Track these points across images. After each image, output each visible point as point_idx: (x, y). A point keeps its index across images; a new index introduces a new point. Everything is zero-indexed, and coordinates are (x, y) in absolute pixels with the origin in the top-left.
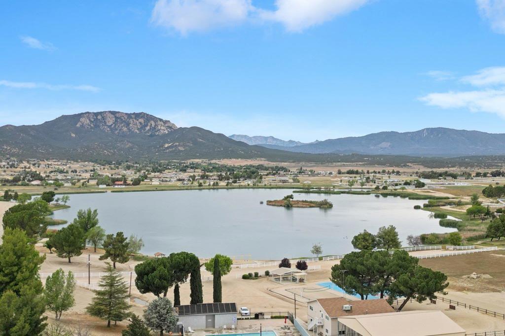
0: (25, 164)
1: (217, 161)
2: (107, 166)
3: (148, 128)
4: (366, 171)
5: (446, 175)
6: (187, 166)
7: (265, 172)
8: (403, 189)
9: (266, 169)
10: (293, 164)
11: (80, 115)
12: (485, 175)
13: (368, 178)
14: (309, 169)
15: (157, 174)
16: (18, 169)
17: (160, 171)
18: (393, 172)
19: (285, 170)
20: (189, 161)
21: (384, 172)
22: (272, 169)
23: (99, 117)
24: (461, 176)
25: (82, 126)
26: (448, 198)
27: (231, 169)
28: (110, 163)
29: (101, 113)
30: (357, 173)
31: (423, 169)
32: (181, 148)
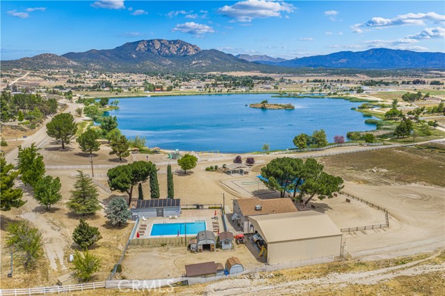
0: (104, 76)
1: (226, 73)
2: (154, 77)
3: (182, 50)
4: (326, 80)
5: (381, 83)
6: (206, 77)
7: (257, 81)
8: (347, 94)
9: (259, 79)
10: (278, 75)
11: (138, 42)
12: (408, 83)
13: (326, 86)
14: (288, 78)
15: (186, 83)
16: (99, 79)
17: (188, 81)
18: (345, 81)
19: (271, 79)
20: (208, 73)
21: (339, 80)
22: (263, 78)
23: (150, 44)
24: (392, 83)
25: (140, 50)
26: (378, 101)
27: (234, 79)
28: (156, 75)
29: (151, 41)
30: (320, 81)
31: (366, 78)
32: (204, 65)
